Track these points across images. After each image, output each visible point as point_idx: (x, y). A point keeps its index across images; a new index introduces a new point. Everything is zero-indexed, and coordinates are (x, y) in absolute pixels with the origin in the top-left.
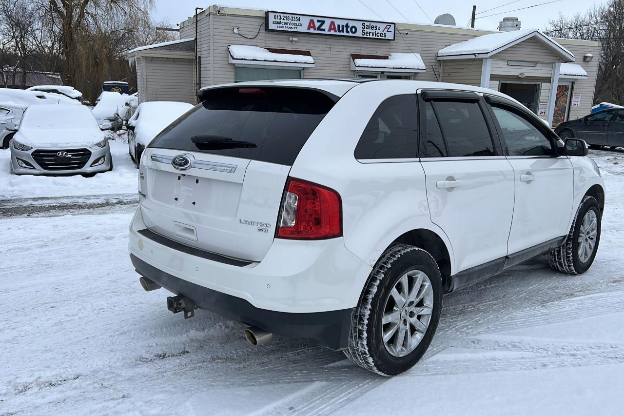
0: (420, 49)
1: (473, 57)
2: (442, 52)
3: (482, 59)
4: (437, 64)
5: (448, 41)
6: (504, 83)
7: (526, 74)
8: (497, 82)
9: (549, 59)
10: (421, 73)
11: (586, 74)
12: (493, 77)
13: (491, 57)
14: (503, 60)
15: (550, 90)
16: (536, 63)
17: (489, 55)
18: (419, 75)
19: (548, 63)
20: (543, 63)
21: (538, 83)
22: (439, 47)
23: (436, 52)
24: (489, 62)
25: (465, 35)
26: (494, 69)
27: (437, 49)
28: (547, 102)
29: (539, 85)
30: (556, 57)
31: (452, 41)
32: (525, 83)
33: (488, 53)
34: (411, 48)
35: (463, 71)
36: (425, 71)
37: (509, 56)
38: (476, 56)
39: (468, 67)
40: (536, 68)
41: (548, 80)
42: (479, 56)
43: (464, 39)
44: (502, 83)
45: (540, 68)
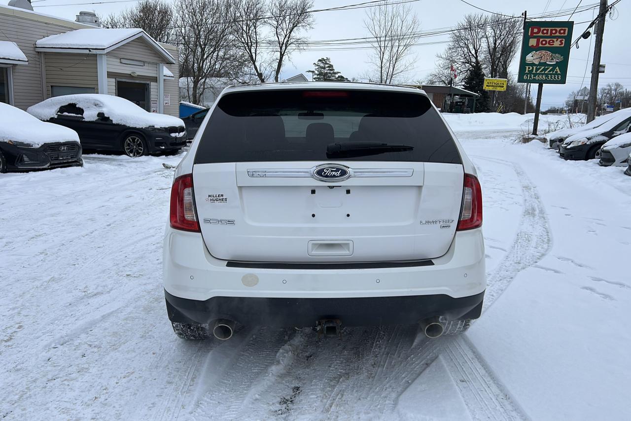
0: (16, 37)
1: (87, 52)
2: (41, 42)
3: (96, 55)
4: (37, 56)
5: (46, 31)
6: (121, 82)
7: (138, 73)
8: (114, 80)
9: (154, 59)
10: (20, 65)
11: (173, 76)
12: (110, 75)
13: (108, 54)
14: (116, 57)
15: (158, 89)
16: (144, 62)
17: (105, 51)
18: (17, 67)
19: (153, 63)
20: (149, 63)
21: (148, 82)
22: (37, 36)
23: (33, 42)
24: (105, 58)
25: (62, 26)
26: (110, 66)
27: (35, 40)
28: (156, 101)
29: (148, 84)
30: (159, 58)
31: (49, 32)
32: (137, 82)
33: (104, 49)
34: (8, 36)
35: (77, 66)
36: (27, 63)
37: (121, 54)
38: (90, 51)
39: (82, 62)
40: (144, 67)
41: (155, 79)
42: (94, 52)
43: (63, 31)
44: (118, 81)
45: (147, 68)
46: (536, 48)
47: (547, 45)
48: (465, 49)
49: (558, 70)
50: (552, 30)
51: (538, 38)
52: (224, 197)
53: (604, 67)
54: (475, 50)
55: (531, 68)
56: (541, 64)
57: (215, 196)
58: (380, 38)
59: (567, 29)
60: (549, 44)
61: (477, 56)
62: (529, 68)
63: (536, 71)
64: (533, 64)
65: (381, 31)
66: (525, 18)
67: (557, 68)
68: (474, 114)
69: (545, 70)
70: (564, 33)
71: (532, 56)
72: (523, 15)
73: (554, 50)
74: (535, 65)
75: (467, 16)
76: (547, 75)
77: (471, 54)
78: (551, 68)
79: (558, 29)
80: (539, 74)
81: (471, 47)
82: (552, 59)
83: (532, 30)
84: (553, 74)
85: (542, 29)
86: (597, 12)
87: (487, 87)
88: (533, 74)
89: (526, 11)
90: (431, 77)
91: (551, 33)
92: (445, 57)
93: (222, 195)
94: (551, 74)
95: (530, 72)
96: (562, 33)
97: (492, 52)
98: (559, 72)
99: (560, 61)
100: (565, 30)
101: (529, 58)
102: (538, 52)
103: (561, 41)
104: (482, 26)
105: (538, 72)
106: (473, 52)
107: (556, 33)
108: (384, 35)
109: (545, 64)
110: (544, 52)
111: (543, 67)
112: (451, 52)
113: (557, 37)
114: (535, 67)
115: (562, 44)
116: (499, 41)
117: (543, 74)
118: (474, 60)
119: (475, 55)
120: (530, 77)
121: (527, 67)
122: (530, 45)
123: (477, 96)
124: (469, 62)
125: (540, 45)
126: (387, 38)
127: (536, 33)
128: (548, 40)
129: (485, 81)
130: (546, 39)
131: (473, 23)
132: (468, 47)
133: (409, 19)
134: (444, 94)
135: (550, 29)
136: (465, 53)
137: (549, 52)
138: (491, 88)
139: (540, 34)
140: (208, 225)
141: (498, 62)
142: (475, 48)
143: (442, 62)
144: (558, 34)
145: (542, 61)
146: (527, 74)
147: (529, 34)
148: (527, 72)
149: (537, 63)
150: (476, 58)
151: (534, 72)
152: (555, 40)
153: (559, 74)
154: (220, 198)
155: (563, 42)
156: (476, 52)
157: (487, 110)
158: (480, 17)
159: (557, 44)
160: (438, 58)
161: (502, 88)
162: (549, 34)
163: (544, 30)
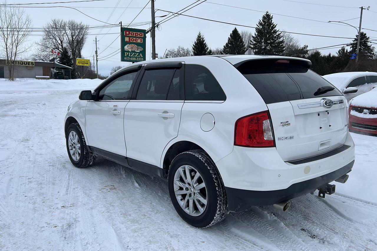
46: (129, 43)
47: (134, 41)
48: (54, 40)
49: (141, 55)
50: (136, 34)
51: (130, 37)
52: (289, 123)
53: (157, 55)
54: (61, 41)
55: (128, 54)
56: (132, 52)
57: (284, 123)
58: (3, 28)
59: (143, 34)
60: (135, 41)
61: (62, 45)
62: (127, 53)
63: (131, 55)
64: (128, 52)
65: (3, 24)
66: (121, 26)
67: (141, 54)
68: (71, 79)
69: (135, 55)
70: (142, 36)
71: (128, 47)
72: (120, 23)
73: (138, 44)
74: (130, 52)
75: (53, 20)
76: (136, 58)
77: (58, 43)
78: (138, 54)
79: (139, 33)
80: (132, 57)
81: (58, 39)
82: (138, 49)
83: (126, 33)
84: (139, 57)
85: (131, 32)
86: (151, 26)
87: (79, 64)
88: (129, 57)
89: (121, 22)
90: (33, 56)
91: (136, 35)
92: (41, 44)
93: (288, 122)
94: (138, 57)
95: (128, 56)
96: (141, 36)
97: (71, 43)
98: (142, 56)
99: (142, 51)
100: (142, 34)
101: (126, 48)
102: (130, 45)
103: (141, 40)
104: (64, 27)
105: (131, 56)
106: (60, 42)
107: (138, 35)
108: (5, 27)
109: (134, 52)
110: (133, 45)
111: (134, 53)
112: (44, 41)
113: (139, 38)
114: (129, 53)
115: (141, 41)
116: (74, 37)
117: (134, 57)
118: (60, 47)
119: (61, 44)
120: (128, 58)
121: (126, 53)
122: (126, 41)
123: (71, 69)
124: (58, 48)
125: (131, 41)
126: (8, 29)
127: (128, 34)
128: (134, 39)
129: (77, 60)
130: (134, 38)
131: (58, 24)
132: (56, 39)
133: (24, 18)
134: (50, 67)
135: (135, 33)
136: (54, 42)
137: (136, 45)
138: (81, 64)
139: (130, 35)
140: (281, 141)
141: (75, 49)
142: (60, 40)
143: (39, 47)
144: (139, 36)
145: (133, 50)
146: (126, 57)
147: (125, 35)
148: (126, 55)
149: (130, 51)
150: (62, 46)
151: (129, 56)
152: (138, 39)
153: (142, 58)
154: (287, 123)
155: (142, 40)
156: (62, 42)
157: (74, 77)
158: (61, 21)
159: (139, 41)
160: (36, 45)
161: (87, 64)
162: (135, 36)
163: (132, 33)
